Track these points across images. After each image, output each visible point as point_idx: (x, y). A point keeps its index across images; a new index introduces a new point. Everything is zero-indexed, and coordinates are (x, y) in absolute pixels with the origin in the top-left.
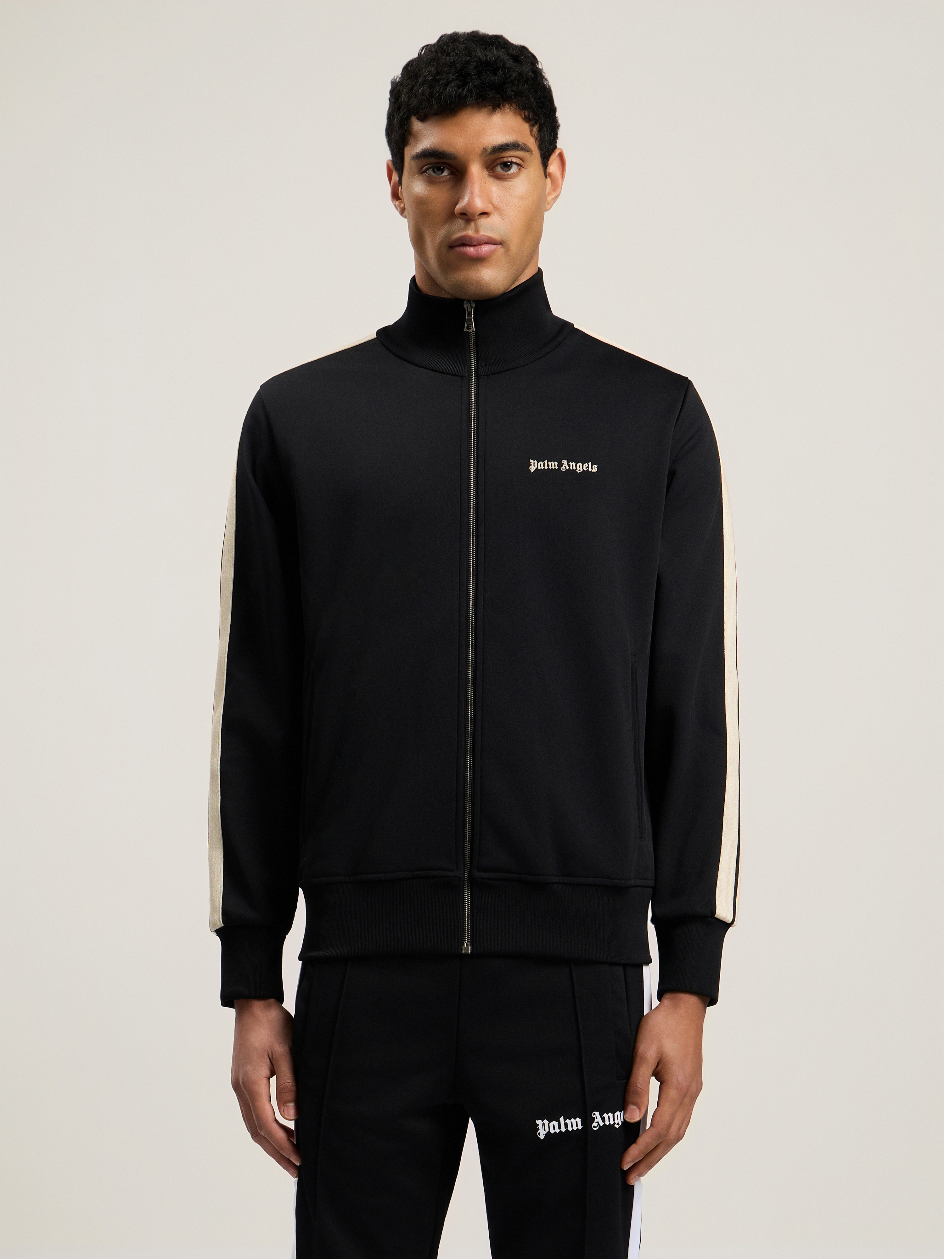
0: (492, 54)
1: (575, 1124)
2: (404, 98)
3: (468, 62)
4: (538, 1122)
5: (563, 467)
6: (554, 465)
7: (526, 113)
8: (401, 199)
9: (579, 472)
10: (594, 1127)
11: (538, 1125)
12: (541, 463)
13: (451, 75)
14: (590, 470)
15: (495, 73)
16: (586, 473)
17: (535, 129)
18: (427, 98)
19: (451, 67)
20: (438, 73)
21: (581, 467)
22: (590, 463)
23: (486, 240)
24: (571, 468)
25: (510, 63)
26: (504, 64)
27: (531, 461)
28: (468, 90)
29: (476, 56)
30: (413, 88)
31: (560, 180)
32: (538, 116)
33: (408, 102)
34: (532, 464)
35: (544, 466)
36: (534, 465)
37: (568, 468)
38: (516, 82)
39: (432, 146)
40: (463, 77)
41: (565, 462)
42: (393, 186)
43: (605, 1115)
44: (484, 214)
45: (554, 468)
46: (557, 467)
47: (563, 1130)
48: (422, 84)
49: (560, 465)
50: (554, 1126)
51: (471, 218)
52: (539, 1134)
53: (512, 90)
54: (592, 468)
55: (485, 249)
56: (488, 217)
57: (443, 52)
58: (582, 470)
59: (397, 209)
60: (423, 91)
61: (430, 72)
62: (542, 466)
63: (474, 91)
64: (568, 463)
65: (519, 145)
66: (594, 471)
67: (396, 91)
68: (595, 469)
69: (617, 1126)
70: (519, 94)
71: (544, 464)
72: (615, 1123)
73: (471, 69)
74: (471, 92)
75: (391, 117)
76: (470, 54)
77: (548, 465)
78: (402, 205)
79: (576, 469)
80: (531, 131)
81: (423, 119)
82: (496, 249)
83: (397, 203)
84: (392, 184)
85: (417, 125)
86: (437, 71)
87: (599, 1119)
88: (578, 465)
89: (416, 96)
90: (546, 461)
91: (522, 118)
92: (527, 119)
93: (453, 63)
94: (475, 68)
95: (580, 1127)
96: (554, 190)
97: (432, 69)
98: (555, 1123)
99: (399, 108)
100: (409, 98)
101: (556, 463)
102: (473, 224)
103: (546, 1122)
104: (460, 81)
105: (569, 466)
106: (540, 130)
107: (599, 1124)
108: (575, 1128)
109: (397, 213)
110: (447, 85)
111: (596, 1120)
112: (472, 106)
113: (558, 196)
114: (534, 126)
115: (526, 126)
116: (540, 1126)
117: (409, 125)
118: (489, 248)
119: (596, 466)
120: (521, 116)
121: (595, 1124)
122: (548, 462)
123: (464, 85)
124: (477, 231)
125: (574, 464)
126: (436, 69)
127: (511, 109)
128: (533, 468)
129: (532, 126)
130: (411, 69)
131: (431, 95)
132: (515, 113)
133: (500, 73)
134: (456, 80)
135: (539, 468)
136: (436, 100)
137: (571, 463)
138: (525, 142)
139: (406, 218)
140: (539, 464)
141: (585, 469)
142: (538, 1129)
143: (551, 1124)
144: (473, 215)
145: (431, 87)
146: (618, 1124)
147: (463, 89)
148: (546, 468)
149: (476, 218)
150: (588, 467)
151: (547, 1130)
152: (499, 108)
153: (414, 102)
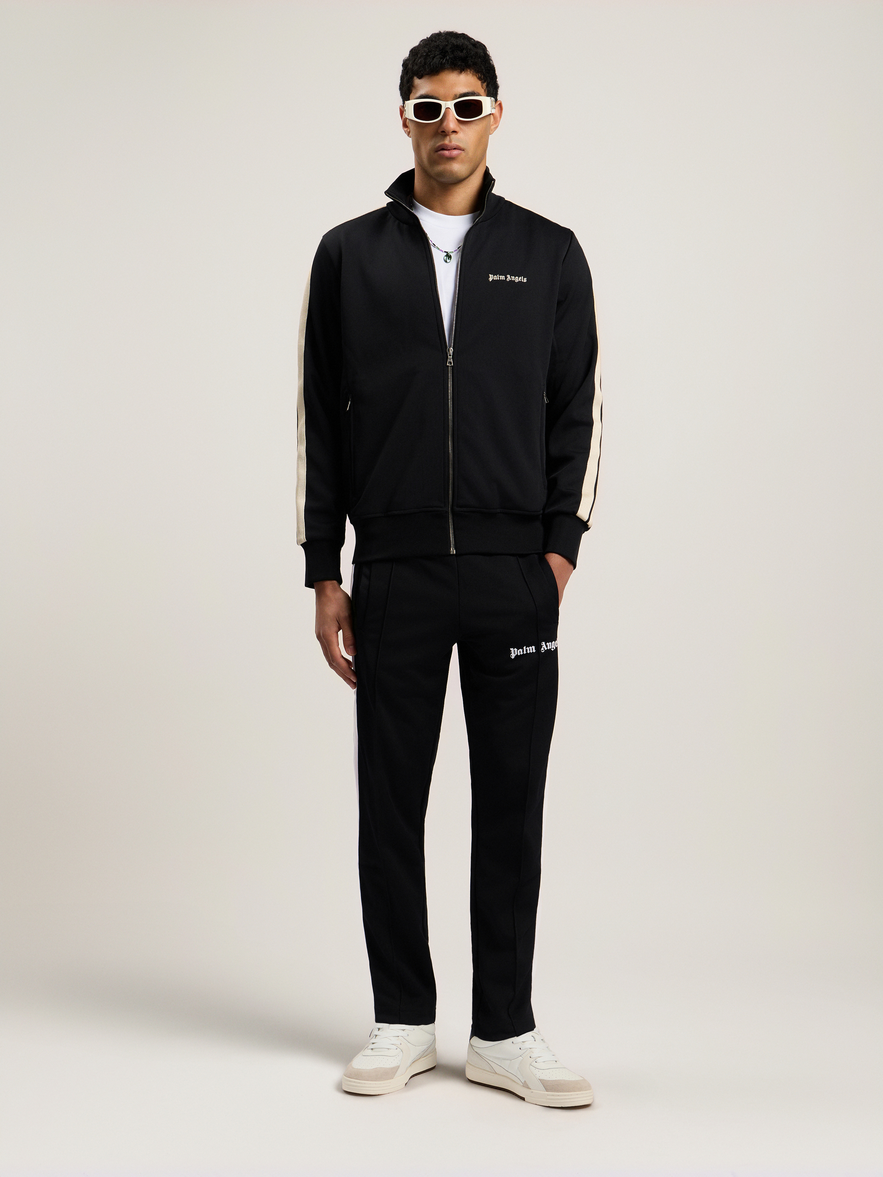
0: (460, 42)
1: (532, 649)
2: (410, 66)
3: (447, 45)
4: (511, 649)
5: (508, 279)
6: (503, 278)
7: (479, 75)
8: (408, 127)
9: (516, 282)
10: (542, 651)
11: (511, 651)
12: (495, 276)
13: (436, 52)
14: (523, 281)
15: (462, 51)
16: (520, 282)
17: (485, 84)
18: (423, 65)
19: (437, 48)
20: (429, 52)
21: (518, 279)
22: (522, 277)
23: (455, 147)
24: (512, 280)
25: (470, 46)
26: (467, 47)
27: (490, 275)
28: (446, 60)
29: (451, 42)
30: (414, 61)
31: (499, 118)
32: (486, 78)
33: (412, 68)
34: (490, 277)
35: (497, 278)
36: (491, 278)
37: (510, 279)
38: (474, 57)
39: (426, 93)
40: (443, 53)
41: (508, 276)
42: (403, 120)
43: (548, 644)
44: (454, 132)
45: (502, 279)
46: (504, 279)
47: (525, 653)
48: (420, 57)
49: (506, 278)
50: (520, 651)
51: (447, 133)
52: (511, 656)
53: (471, 61)
54: (524, 280)
55: (455, 152)
56: (456, 134)
57: (432, 41)
58: (518, 281)
59: (406, 133)
60: (421, 61)
61: (425, 51)
62: (496, 278)
63: (450, 61)
64: (510, 276)
65: (475, 93)
66: (524, 281)
67: (405, 64)
68: (525, 280)
69: (552, 650)
70: (475, 64)
71: (497, 277)
72: (551, 648)
73: (448, 48)
74: (448, 61)
75: (402, 78)
76: (448, 41)
77: (499, 278)
78: (409, 130)
79: (515, 280)
80: (482, 86)
81: (420, 77)
82: (461, 153)
83: (406, 129)
84: (403, 119)
85: (417, 81)
86: (429, 50)
87: (544, 646)
88: (516, 278)
89: (416, 64)
90: (498, 275)
91: (477, 77)
92: (480, 79)
93: (438, 46)
94: (451, 48)
95: (534, 651)
96: (495, 124)
97: (426, 49)
98: (521, 650)
99: (407, 72)
100: (413, 66)
101: (504, 277)
102: (448, 137)
103: (516, 649)
104: (442, 55)
105: (511, 278)
106: (487, 86)
107: (544, 649)
108: (531, 652)
109: (406, 135)
110: (434, 57)
111: (543, 647)
112: (448, 69)
113: (497, 127)
114: (484, 83)
115: (479, 83)
116: (512, 652)
117: (413, 82)
118: (457, 152)
119: (526, 279)
120: (476, 76)
121: (542, 649)
122: (499, 276)
123: (444, 56)
124: (450, 141)
125: (514, 277)
126: (429, 49)
127: (470, 72)
128: (491, 279)
129: (482, 83)
130: (414, 52)
131: (425, 63)
132: (473, 75)
133: (465, 51)
134: (440, 55)
135: (494, 279)
136: (428, 66)
137: (512, 277)
138: (478, 92)
139: (411, 137)
140: (494, 277)
141: (520, 280)
142: (511, 653)
143: (519, 651)
144: (448, 132)
145: (425, 59)
146: (553, 648)
147: (443, 60)
148: (498, 279)
149: (450, 134)
150: (521, 279)
151: (516, 654)
152: (464, 71)
153: (416, 68)
